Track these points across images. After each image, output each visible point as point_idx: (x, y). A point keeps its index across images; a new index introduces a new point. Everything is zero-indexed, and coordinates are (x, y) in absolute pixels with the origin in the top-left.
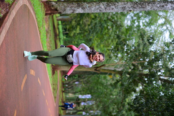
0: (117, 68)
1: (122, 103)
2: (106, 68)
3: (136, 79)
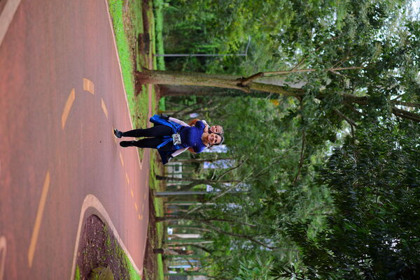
0: (292, 81)
1: (300, 165)
2: (264, 81)
3: (337, 109)
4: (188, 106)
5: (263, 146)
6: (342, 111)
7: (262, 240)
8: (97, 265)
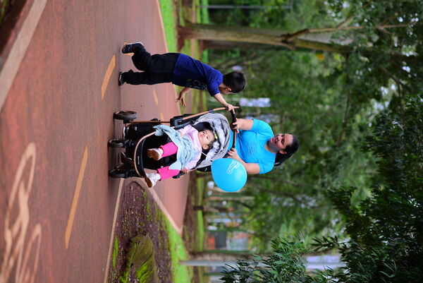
0: (338, 38)
1: (344, 125)
2: (309, 38)
3: (384, 67)
4: (231, 59)
5: (307, 102)
6: (389, 69)
7: (303, 199)
8: (136, 234)
